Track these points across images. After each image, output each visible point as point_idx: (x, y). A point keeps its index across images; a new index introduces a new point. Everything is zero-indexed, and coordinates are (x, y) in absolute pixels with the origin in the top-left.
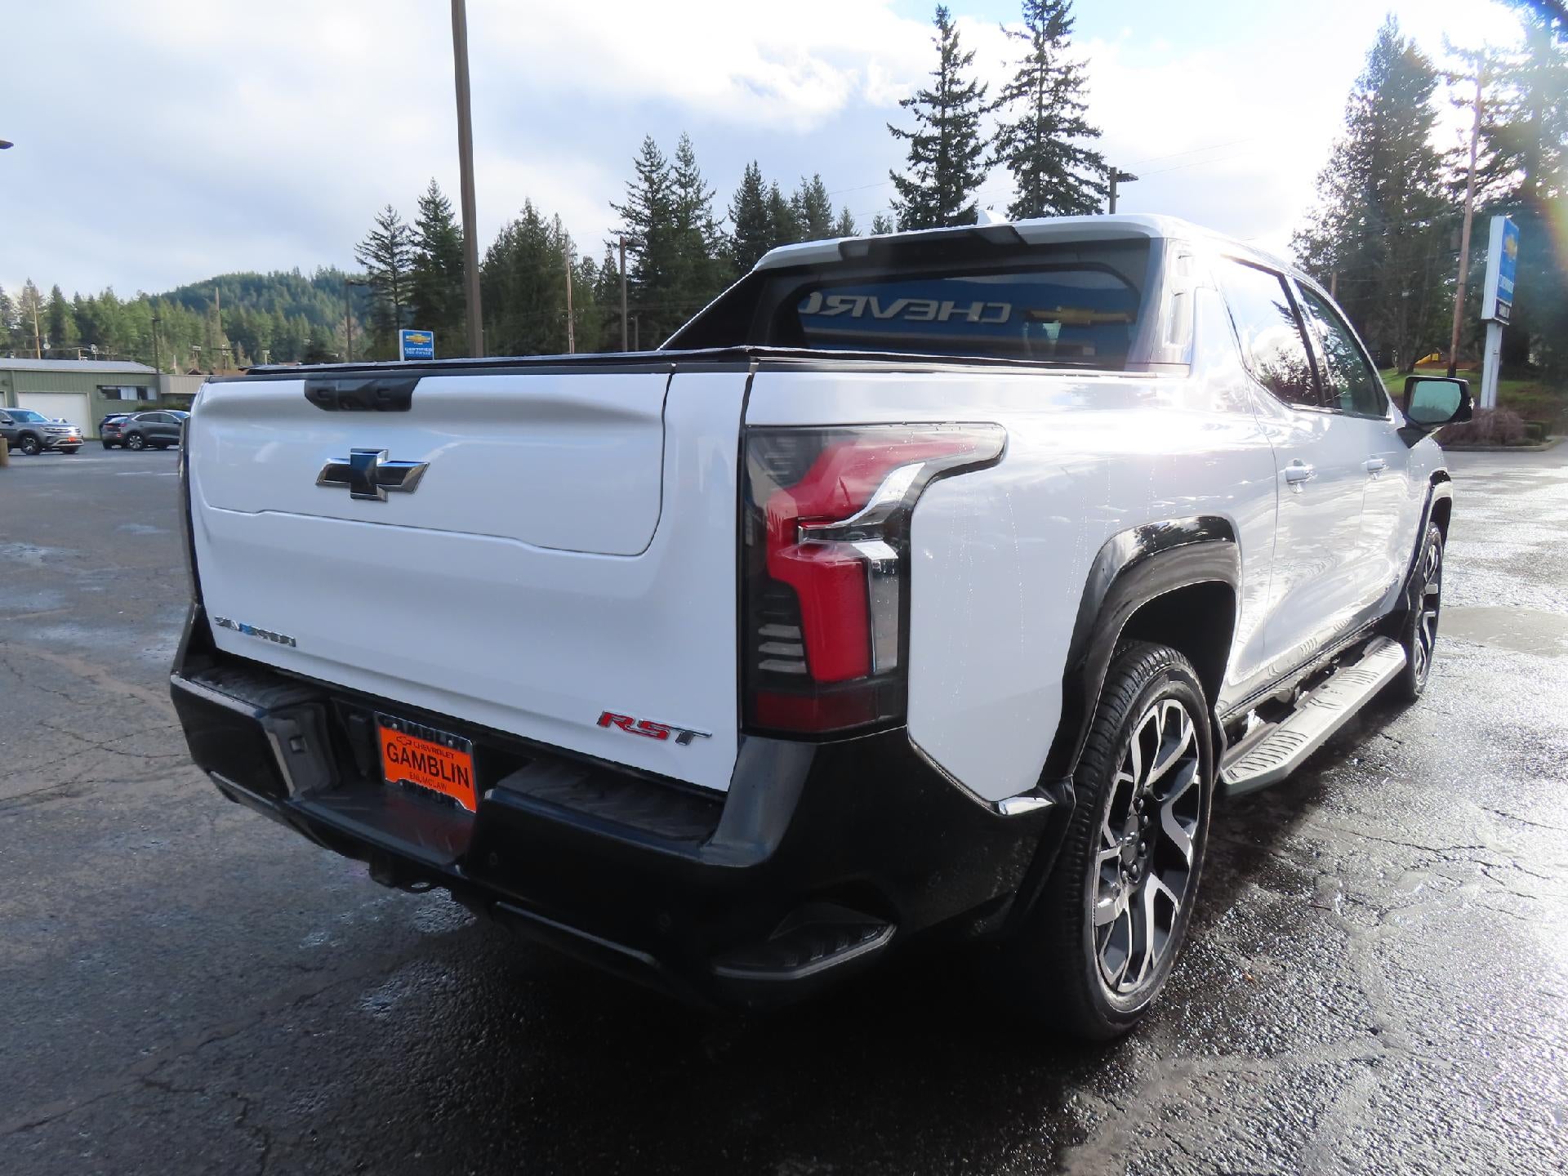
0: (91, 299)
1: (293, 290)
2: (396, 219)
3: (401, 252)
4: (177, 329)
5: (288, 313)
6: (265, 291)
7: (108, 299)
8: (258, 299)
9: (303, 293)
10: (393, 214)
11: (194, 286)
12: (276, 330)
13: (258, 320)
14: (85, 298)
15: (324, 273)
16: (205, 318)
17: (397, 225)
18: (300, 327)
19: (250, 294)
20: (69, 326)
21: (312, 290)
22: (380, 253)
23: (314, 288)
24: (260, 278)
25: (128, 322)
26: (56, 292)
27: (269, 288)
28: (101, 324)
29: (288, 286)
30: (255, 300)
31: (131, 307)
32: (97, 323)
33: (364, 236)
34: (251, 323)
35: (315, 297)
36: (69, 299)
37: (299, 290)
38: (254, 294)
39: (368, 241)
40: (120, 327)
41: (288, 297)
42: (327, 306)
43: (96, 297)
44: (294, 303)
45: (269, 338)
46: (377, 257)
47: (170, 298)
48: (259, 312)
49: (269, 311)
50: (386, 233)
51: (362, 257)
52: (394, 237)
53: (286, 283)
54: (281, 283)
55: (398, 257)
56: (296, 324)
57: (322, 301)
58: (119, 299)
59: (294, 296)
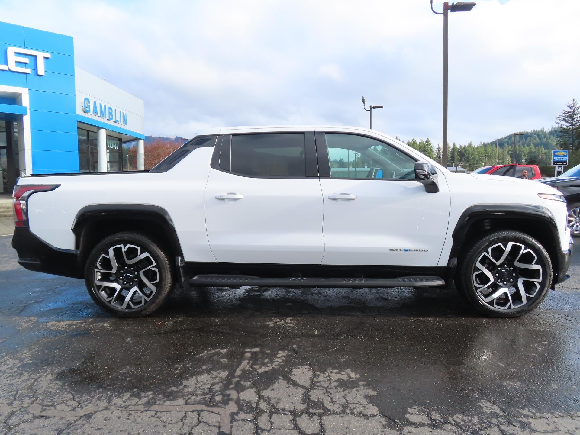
0: (465, 146)
1: (540, 136)
2: (576, 104)
3: (577, 117)
4: (492, 155)
5: (536, 146)
6: (528, 138)
7: (470, 146)
8: (526, 141)
9: (545, 137)
10: (574, 102)
11: (502, 139)
12: (530, 152)
13: (523, 149)
14: (463, 146)
15: (554, 129)
16: (503, 150)
17: (576, 106)
18: (540, 151)
19: (523, 140)
20: (457, 156)
21: (548, 136)
22: (567, 119)
23: (549, 135)
24: (527, 133)
25: (475, 153)
26: (454, 145)
27: (530, 137)
28: (467, 154)
29: (538, 135)
30: (524, 141)
31: (478, 148)
32: (465, 154)
33: (561, 113)
34: (520, 150)
35: (549, 138)
36: (458, 146)
37: (543, 136)
38: (524, 139)
39: (562, 115)
40: (472, 155)
41: (538, 139)
42: (554, 142)
43: (467, 145)
44: (540, 142)
45: (527, 156)
46: (566, 121)
47: (492, 143)
48: (524, 146)
49: (528, 146)
50: (570, 110)
51: (559, 122)
52: (574, 111)
53: (537, 134)
54: (535, 134)
55: (575, 120)
56: (539, 150)
57: (552, 140)
58: (473, 145)
59: (540, 139)
